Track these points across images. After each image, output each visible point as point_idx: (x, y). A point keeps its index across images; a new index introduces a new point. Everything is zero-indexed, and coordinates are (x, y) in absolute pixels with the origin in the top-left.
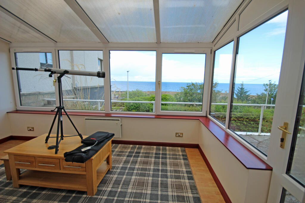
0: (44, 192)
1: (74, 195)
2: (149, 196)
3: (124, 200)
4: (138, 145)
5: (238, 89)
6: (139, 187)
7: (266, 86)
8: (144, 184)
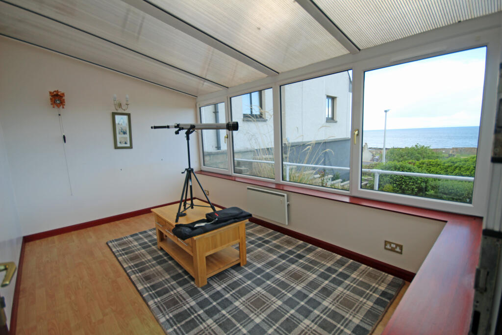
0: (170, 262)
1: (186, 277)
2: (253, 326)
3: (220, 311)
4: (312, 244)
6: (252, 306)
8: (262, 306)
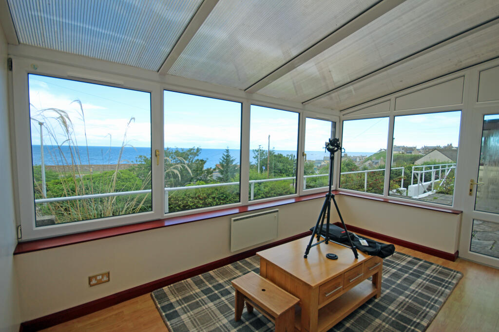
5: (223, 157)
7: (255, 152)
